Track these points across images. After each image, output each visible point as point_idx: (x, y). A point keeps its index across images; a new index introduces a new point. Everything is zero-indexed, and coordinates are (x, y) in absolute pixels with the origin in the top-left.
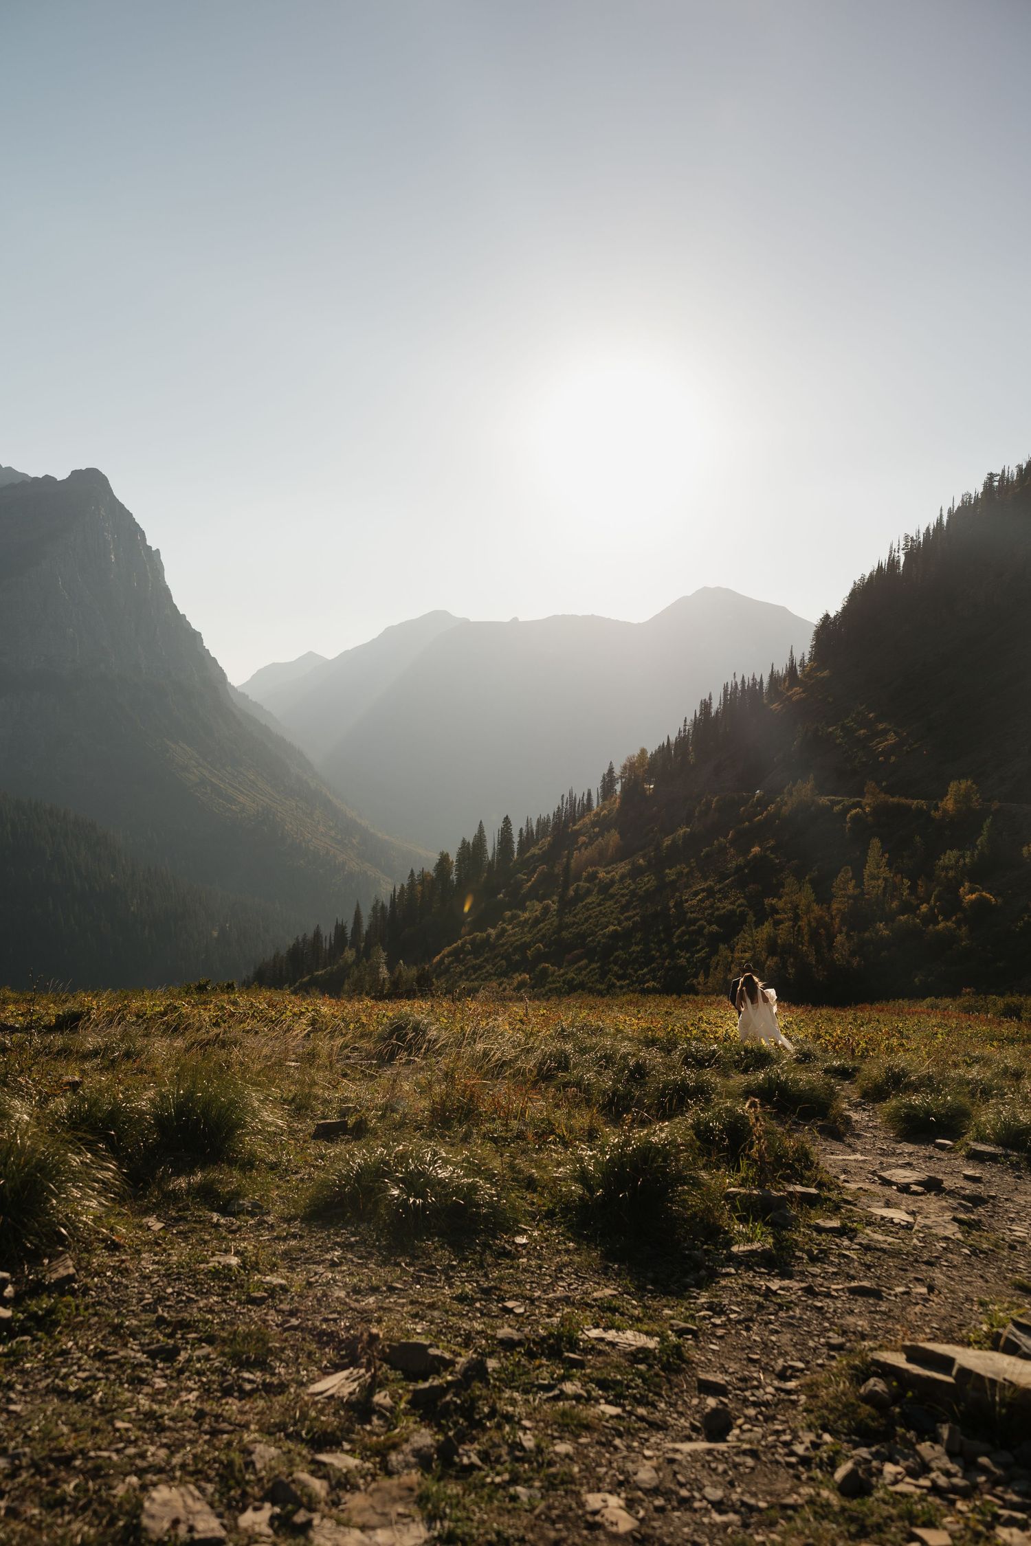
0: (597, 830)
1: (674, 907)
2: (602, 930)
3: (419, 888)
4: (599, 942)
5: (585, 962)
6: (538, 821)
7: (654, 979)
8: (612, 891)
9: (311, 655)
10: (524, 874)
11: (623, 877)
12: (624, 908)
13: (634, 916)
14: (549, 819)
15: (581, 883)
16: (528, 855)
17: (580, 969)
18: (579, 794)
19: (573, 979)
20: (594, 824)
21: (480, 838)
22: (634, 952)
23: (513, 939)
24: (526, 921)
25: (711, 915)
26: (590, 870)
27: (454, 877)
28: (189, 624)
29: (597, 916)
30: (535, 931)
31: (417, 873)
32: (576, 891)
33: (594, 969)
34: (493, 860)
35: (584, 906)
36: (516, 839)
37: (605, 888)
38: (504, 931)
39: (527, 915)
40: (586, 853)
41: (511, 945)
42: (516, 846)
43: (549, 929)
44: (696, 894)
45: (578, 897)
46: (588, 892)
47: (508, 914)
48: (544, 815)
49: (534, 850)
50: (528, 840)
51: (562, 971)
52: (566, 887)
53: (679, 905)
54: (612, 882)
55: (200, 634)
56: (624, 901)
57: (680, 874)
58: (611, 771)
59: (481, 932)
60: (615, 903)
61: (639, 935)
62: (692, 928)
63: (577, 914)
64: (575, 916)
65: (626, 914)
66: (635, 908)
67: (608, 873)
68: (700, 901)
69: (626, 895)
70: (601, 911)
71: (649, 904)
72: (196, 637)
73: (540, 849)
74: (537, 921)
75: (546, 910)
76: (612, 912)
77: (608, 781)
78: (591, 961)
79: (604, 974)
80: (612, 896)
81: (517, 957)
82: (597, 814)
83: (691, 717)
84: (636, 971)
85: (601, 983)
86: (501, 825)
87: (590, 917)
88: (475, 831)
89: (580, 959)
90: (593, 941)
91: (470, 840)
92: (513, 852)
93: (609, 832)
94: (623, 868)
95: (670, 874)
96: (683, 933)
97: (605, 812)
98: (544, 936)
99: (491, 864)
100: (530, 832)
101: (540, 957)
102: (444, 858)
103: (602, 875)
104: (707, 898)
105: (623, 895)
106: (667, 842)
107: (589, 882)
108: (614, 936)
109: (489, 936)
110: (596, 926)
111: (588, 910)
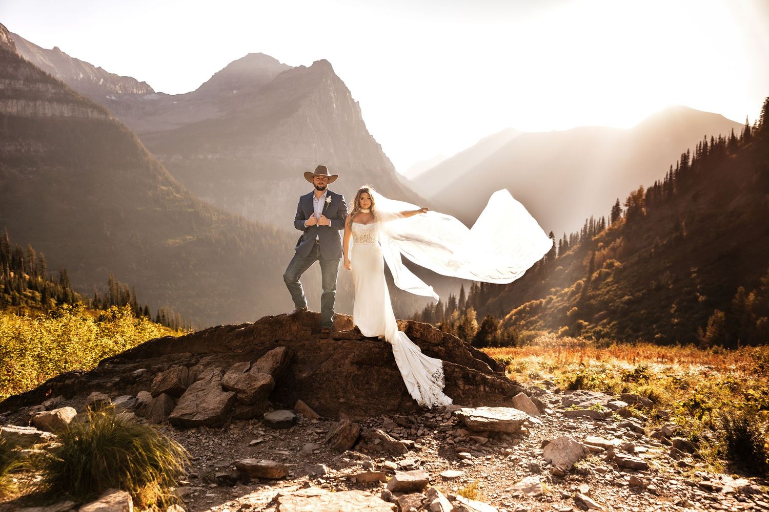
0: (610, 238)
2: (620, 299)
4: (618, 306)
5: (608, 319)
6: (571, 235)
7: (661, 332)
8: (625, 274)
11: (632, 265)
12: (635, 285)
13: (643, 289)
14: (577, 235)
15: (603, 270)
16: (565, 255)
17: (604, 325)
18: (597, 218)
19: (601, 331)
20: (607, 235)
23: (557, 304)
24: (565, 294)
26: (608, 261)
28: (374, 139)
29: (615, 290)
30: (572, 300)
32: (600, 274)
33: (615, 325)
35: (605, 284)
36: (557, 246)
37: (619, 272)
38: (551, 299)
39: (566, 290)
40: (604, 252)
41: (556, 308)
42: (557, 250)
43: (581, 298)
45: (600, 279)
46: (608, 275)
47: (553, 290)
48: (574, 233)
49: (569, 252)
50: (564, 246)
51: (592, 325)
52: (591, 272)
54: (624, 268)
55: (380, 145)
56: (634, 280)
58: (618, 204)
59: (536, 300)
60: (628, 281)
61: (646, 302)
63: (601, 288)
64: (599, 290)
65: (636, 289)
66: (643, 284)
67: (621, 263)
69: (636, 276)
70: (617, 287)
72: (378, 147)
73: (573, 251)
74: (573, 294)
75: (579, 286)
76: (626, 288)
77: (616, 210)
78: (613, 319)
80: (625, 277)
81: (560, 316)
82: (610, 229)
83: (674, 168)
87: (610, 290)
89: (604, 317)
90: (613, 306)
92: (555, 254)
93: (619, 238)
94: (631, 260)
97: (616, 227)
98: (578, 303)
100: (565, 241)
101: (576, 316)
103: (617, 263)
105: (633, 277)
107: (608, 269)
108: (629, 302)
109: (541, 303)
110: (615, 296)
111: (608, 286)
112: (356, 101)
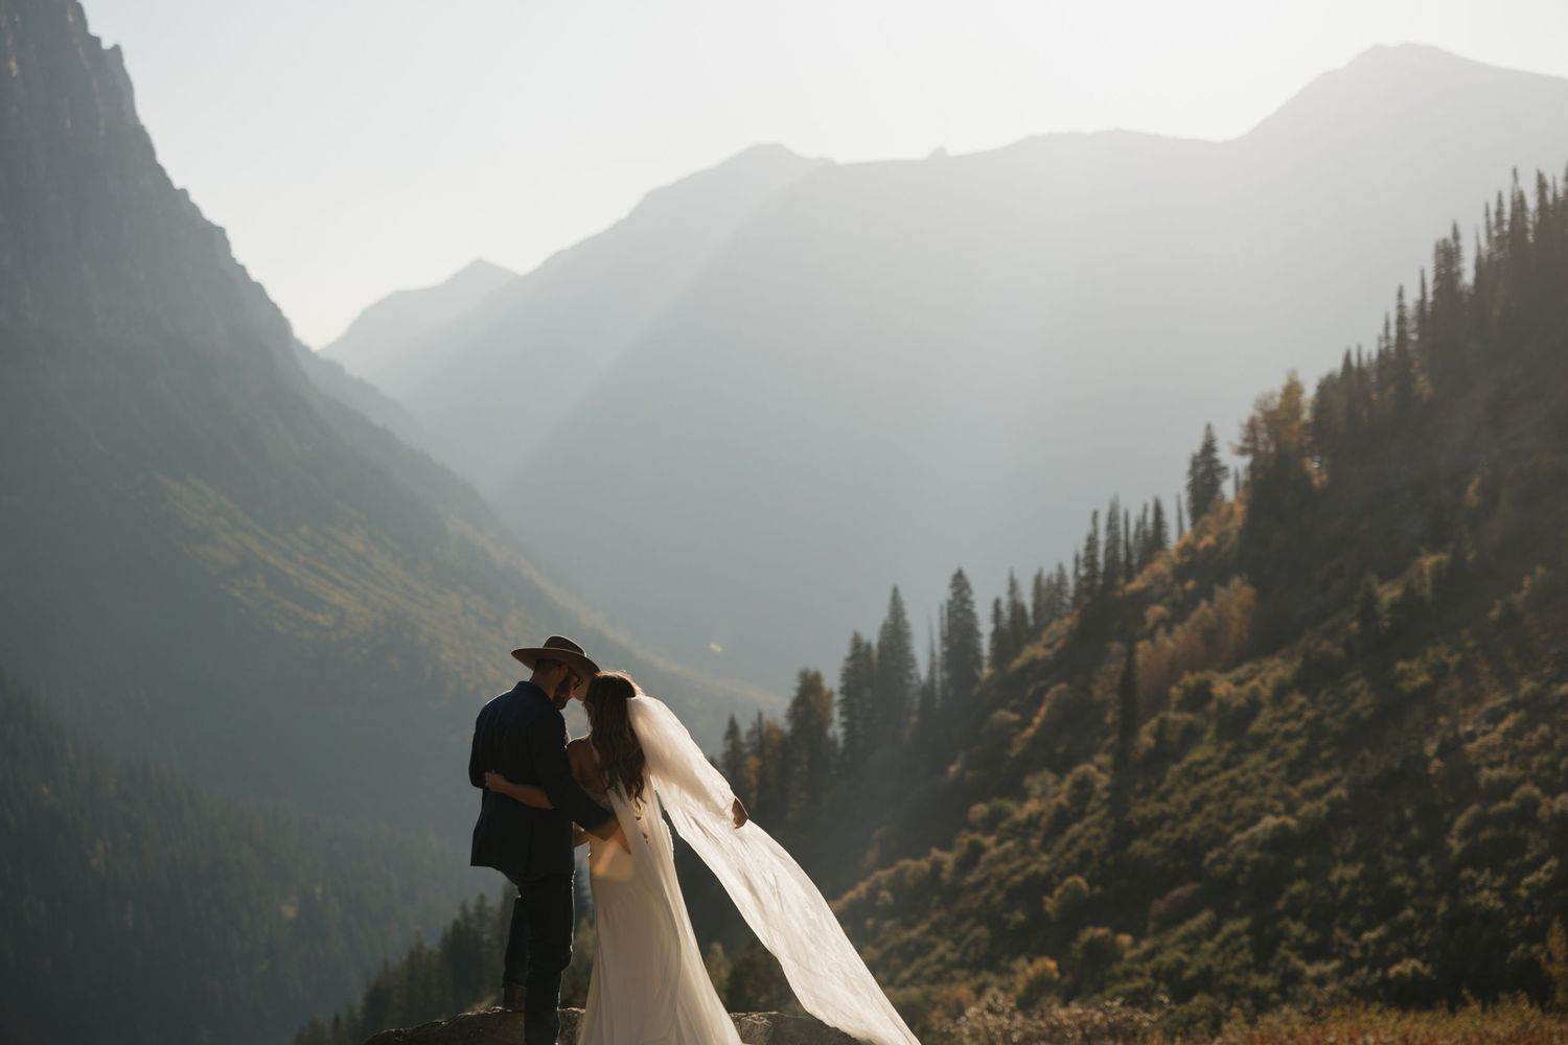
0: (1190, 585)
1: (1440, 754)
2: (1243, 828)
3: (753, 762)
4: (1240, 862)
5: (1204, 917)
6: (1038, 579)
7: (1413, 952)
8: (1257, 727)
9: (480, 266)
10: (1014, 710)
11: (1281, 693)
12: (1297, 770)
13: (1329, 786)
14: (1062, 576)
15: (1172, 716)
16: (1018, 663)
17: (1193, 941)
18: (1134, 508)
19: (1181, 966)
20: (1181, 573)
21: (896, 632)
22: (1342, 882)
23: (1004, 869)
24: (1032, 822)
25: (1553, 766)
26: (1189, 679)
27: (836, 730)
28: (195, 209)
29: (1223, 795)
30: (1061, 844)
31: (745, 727)
32: (1159, 735)
33: (1236, 935)
34: (932, 681)
35: (1186, 772)
36: (986, 627)
37: (1235, 722)
38: (976, 850)
39: (1032, 806)
40: (1170, 643)
41: (1001, 884)
42: (985, 645)
43: (1097, 838)
44: (1496, 717)
45: (1164, 753)
46: (1192, 735)
47: (980, 810)
48: (1050, 570)
49: (1035, 651)
50: (1014, 629)
51: (1145, 945)
52: (1128, 728)
53: (1451, 748)
54: (1254, 705)
55: (221, 231)
56: (1294, 749)
57: (1440, 672)
58: (1209, 448)
59: (916, 856)
60: (1271, 758)
61: (1350, 839)
62: (1502, 805)
63: (1170, 792)
64: (1163, 798)
65: (1307, 784)
66: (1327, 766)
67: (1239, 683)
68: (1507, 734)
69: (1299, 734)
70: (1233, 782)
71: (1367, 753)
72: (213, 238)
73: (1048, 646)
74: (1062, 819)
75: (1084, 787)
76: (1265, 782)
77: (1205, 473)
78: (1224, 913)
79: (1264, 947)
80: (1259, 741)
81: (1019, 916)
82: (1187, 549)
83: (1412, 297)
84: (1356, 934)
85: (1263, 971)
86: (945, 593)
87: (1205, 798)
88: (882, 613)
89: (1187, 910)
90: (1222, 860)
91: (872, 636)
92: (978, 660)
93: (1225, 584)
94: (1277, 670)
95: (1414, 673)
96: (1480, 822)
97: (1209, 540)
98: (1085, 856)
99: (927, 692)
100: (1017, 609)
101: (1080, 912)
102: (810, 686)
103: (1222, 687)
104: (1530, 724)
105: (1289, 736)
106: (1389, 593)
107: (1192, 710)
108: (1281, 841)
109: (937, 866)
110: (1227, 820)
111: (1197, 779)
112: (107, 44)
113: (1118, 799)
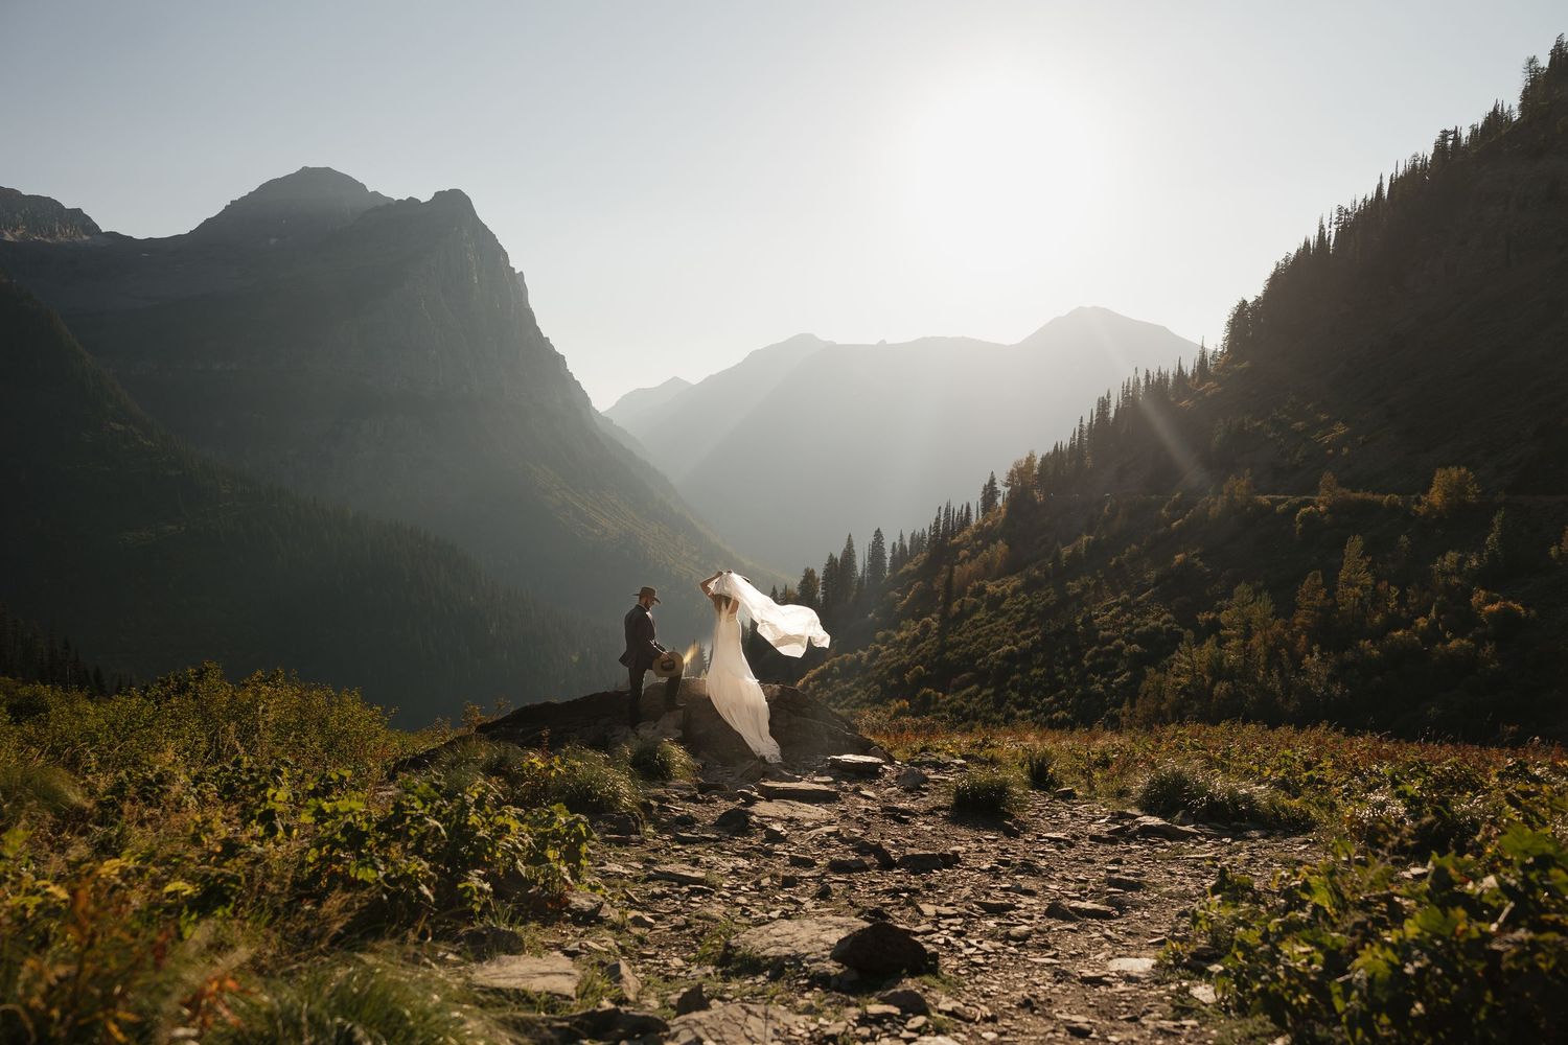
0: (979, 542)
1: (1081, 623)
2: (994, 650)
4: (992, 664)
5: (975, 687)
6: (913, 535)
7: (1064, 708)
8: (1003, 606)
9: (675, 379)
10: (898, 592)
11: (1015, 592)
12: (1020, 626)
13: (1033, 634)
14: (923, 534)
15: (967, 599)
16: (902, 571)
17: (969, 698)
18: (958, 506)
19: (963, 707)
20: (976, 537)
21: (849, 553)
22: (1035, 676)
23: (889, 660)
24: (903, 641)
25: (1131, 632)
26: (976, 584)
27: (820, 595)
28: (551, 346)
29: (987, 635)
30: (914, 652)
31: (779, 592)
32: (961, 606)
33: (988, 696)
34: (863, 577)
35: (972, 624)
36: (888, 555)
37: (995, 603)
38: (878, 651)
39: (903, 634)
40: (970, 567)
41: (887, 667)
42: (888, 562)
43: (930, 649)
44: (1108, 609)
45: (963, 615)
46: (975, 608)
47: (880, 635)
48: (919, 531)
49: (910, 567)
50: (901, 556)
51: (948, 698)
52: (948, 603)
53: (1088, 621)
54: (1004, 597)
55: (563, 357)
56: (1019, 617)
57: (1085, 588)
58: (992, 482)
59: (850, 653)
60: (1009, 620)
61: (1041, 658)
62: (1108, 647)
63: (964, 632)
64: (960, 635)
65: (1023, 633)
66: (1033, 625)
67: (998, 587)
68: (1112, 616)
69: (1022, 611)
70: (991, 630)
71: (1051, 621)
72: (559, 360)
73: (915, 565)
74: (916, 641)
75: (926, 626)
76: (1006, 630)
77: (990, 492)
78: (983, 686)
79: (999, 702)
80: (1004, 613)
81: (894, 681)
82: (979, 526)
83: (1086, 423)
84: (1040, 699)
85: (998, 712)
86: (871, 539)
87: (979, 636)
88: (843, 546)
89: (968, 683)
90: (984, 663)
91: (838, 555)
92: (884, 569)
93: (995, 543)
94: (1016, 581)
95: (1074, 587)
96: (1097, 654)
97: (989, 523)
98: (924, 657)
99: (861, 581)
100: (903, 547)
101: (921, 681)
102: (809, 576)
103: (990, 588)
104: (1123, 613)
105: (1017, 611)
106: (1066, 551)
107: (976, 597)
108: (1010, 657)
109: (860, 657)
110: (987, 646)
111: (977, 627)
113: (942, 632)
